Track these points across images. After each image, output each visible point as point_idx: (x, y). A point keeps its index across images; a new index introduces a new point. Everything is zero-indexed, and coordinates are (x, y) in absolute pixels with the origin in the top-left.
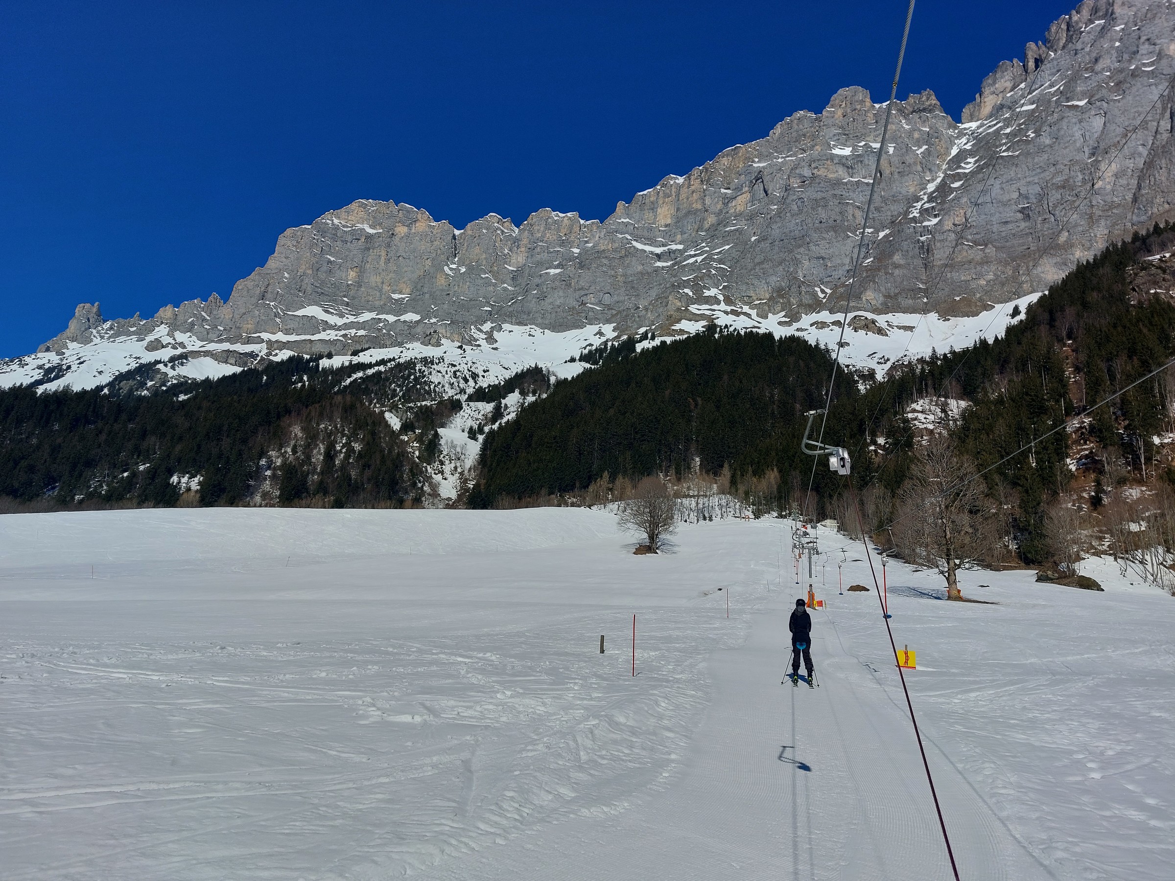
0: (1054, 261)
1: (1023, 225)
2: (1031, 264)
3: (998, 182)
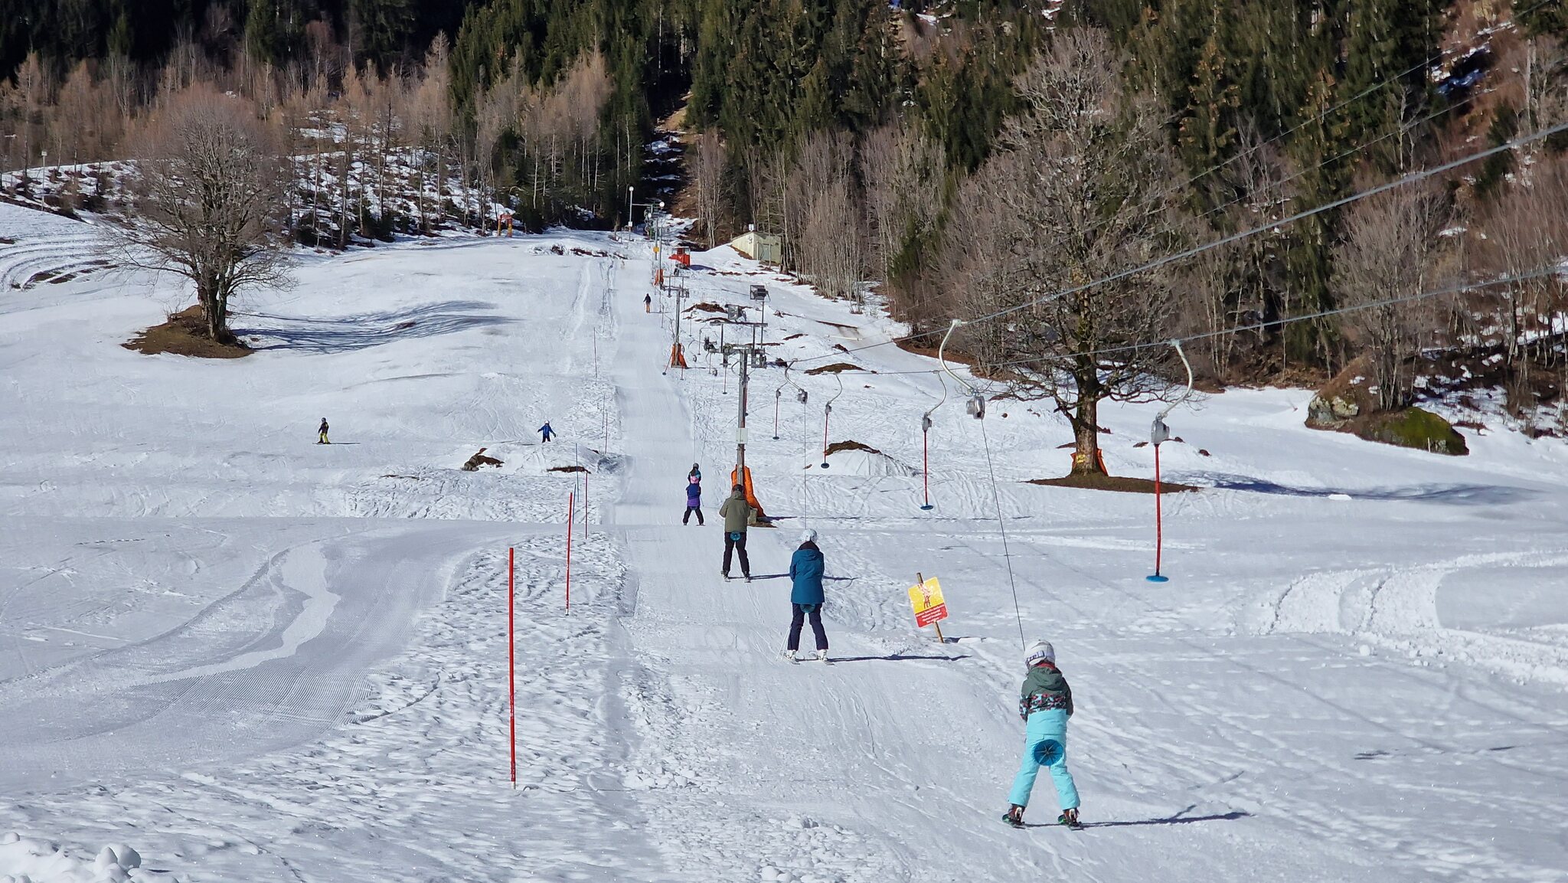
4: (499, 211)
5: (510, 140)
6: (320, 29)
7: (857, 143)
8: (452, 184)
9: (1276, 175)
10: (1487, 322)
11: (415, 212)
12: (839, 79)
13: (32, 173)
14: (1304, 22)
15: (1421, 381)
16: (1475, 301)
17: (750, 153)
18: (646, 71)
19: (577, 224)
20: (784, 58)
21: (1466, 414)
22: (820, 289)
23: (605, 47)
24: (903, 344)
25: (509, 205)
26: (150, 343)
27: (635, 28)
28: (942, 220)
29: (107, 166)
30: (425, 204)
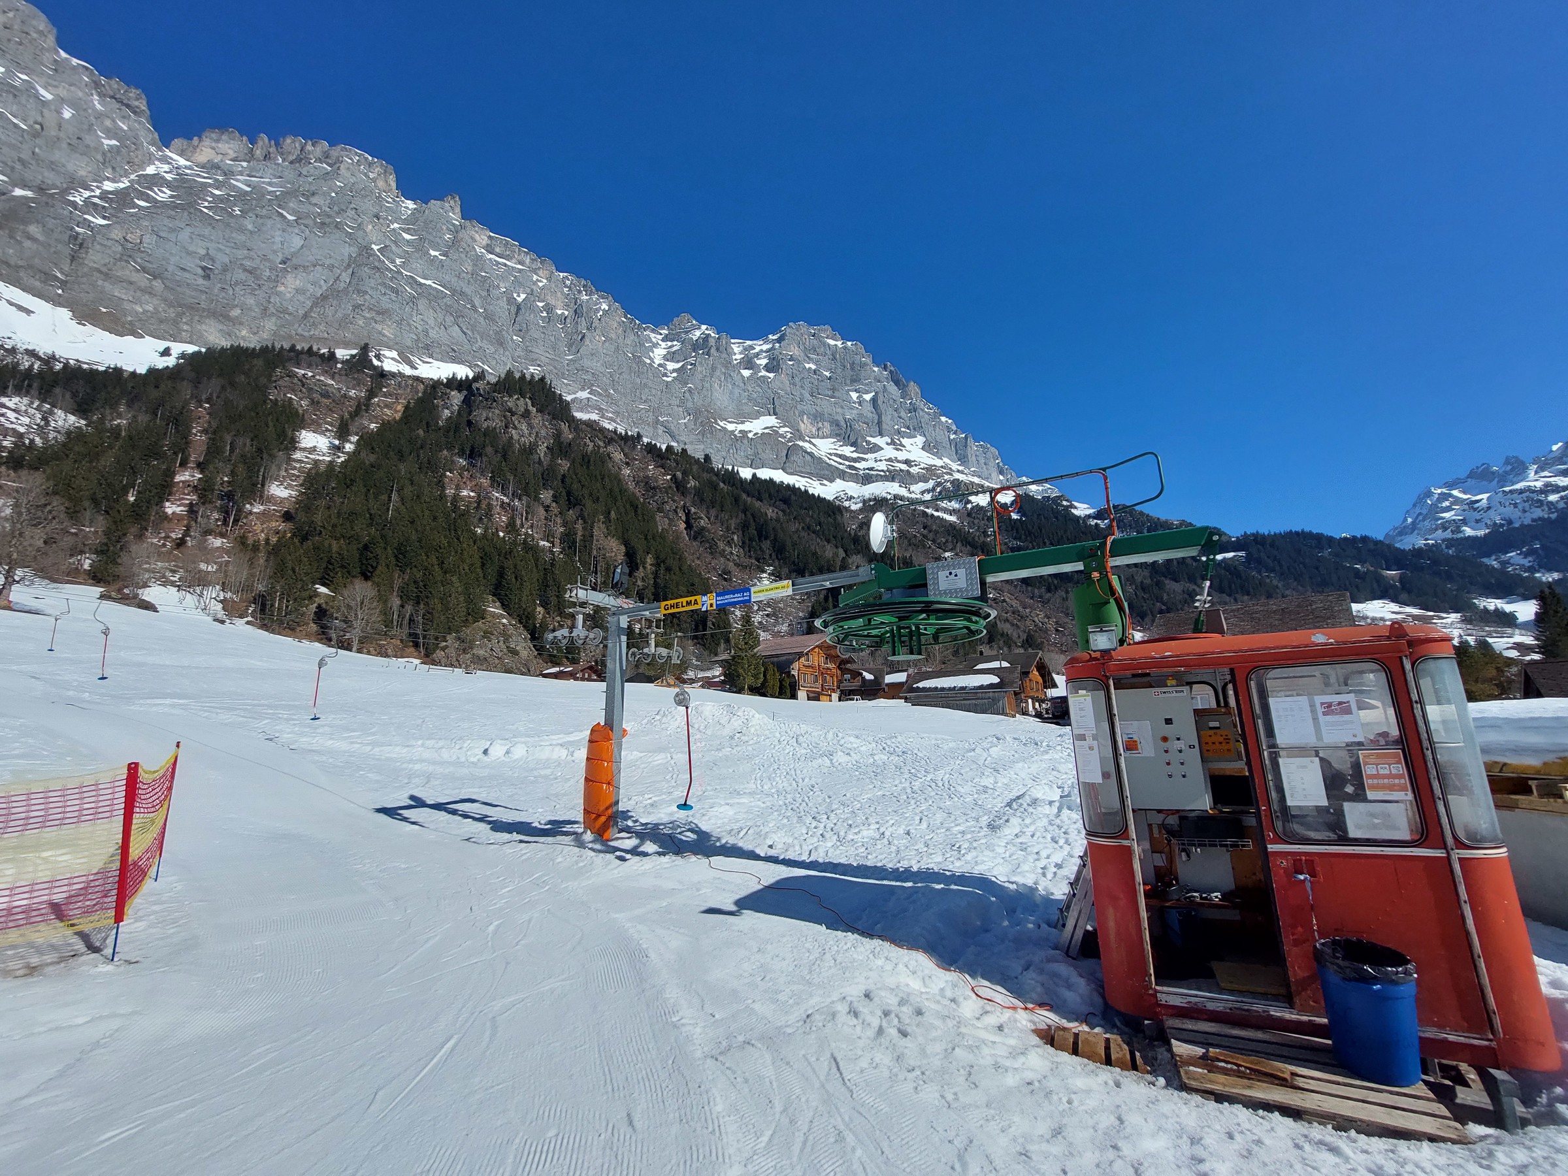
0: (221, 328)
1: (201, 281)
2: (197, 318)
3: (189, 229)
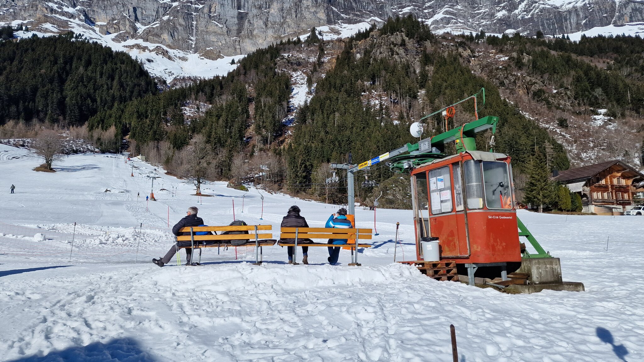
4: (97, 150)
5: (99, 139)
6: (61, 118)
7: (158, 142)
8: (88, 145)
9: (222, 152)
10: (251, 173)
11: (82, 149)
12: (155, 133)
13: (10, 140)
14: (226, 131)
15: (242, 181)
16: (250, 170)
17: (140, 143)
18: (122, 129)
19: (110, 152)
20: (146, 129)
21: (248, 186)
22: (152, 164)
23: (115, 125)
24: (166, 173)
25: (98, 149)
26: (37, 169)
27: (120, 123)
28: (173, 156)
29: (25, 139)
30: (84, 148)
